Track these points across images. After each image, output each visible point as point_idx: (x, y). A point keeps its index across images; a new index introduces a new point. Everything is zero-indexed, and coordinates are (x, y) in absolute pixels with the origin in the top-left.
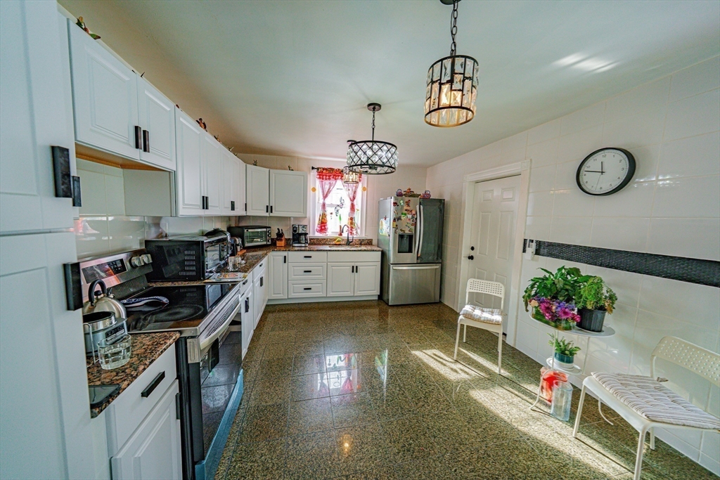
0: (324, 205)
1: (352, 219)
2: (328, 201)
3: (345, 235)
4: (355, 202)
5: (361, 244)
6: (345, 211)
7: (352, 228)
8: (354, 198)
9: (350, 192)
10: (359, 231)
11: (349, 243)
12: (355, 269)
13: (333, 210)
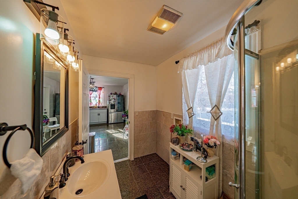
0: (90, 97)
1: (99, 101)
2: (91, 96)
3: (98, 105)
4: (100, 96)
5: (103, 108)
6: (97, 99)
7: (99, 103)
8: (100, 95)
9: (99, 93)
10: (102, 104)
11: (99, 107)
12: (99, 114)
13: (94, 98)
